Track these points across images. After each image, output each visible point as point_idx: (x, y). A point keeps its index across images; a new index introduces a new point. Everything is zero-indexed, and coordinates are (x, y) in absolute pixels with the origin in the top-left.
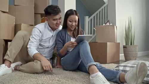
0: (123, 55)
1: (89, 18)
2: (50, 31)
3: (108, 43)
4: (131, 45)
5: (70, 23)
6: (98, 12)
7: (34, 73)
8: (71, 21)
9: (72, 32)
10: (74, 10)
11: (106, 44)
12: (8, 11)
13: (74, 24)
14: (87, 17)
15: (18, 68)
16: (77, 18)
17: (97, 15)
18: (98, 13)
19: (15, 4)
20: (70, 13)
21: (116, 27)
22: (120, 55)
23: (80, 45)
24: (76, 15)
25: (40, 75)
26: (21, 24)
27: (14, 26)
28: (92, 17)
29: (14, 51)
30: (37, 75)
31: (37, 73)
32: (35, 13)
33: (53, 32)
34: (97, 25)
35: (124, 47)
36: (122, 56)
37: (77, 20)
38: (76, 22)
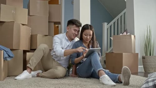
0: (143, 66)
1: (108, 24)
2: (67, 41)
3: (123, 53)
4: (150, 55)
5: (85, 37)
6: (119, 16)
7: (54, 79)
8: (86, 35)
9: (87, 44)
10: (90, 25)
11: (121, 55)
12: (27, 24)
13: (89, 38)
14: (106, 24)
15: (40, 75)
16: (91, 32)
17: (118, 20)
18: (119, 18)
19: (30, 15)
20: (86, 27)
21: (135, 36)
22: (139, 66)
23: (91, 56)
24: (91, 29)
25: (60, 79)
26: (37, 35)
27: (30, 36)
28: (112, 23)
29: (35, 61)
30: (58, 79)
31: (57, 78)
32: (49, 22)
33: (69, 42)
34: (114, 34)
35: (143, 58)
36: (141, 68)
37: (92, 34)
38: (90, 36)
